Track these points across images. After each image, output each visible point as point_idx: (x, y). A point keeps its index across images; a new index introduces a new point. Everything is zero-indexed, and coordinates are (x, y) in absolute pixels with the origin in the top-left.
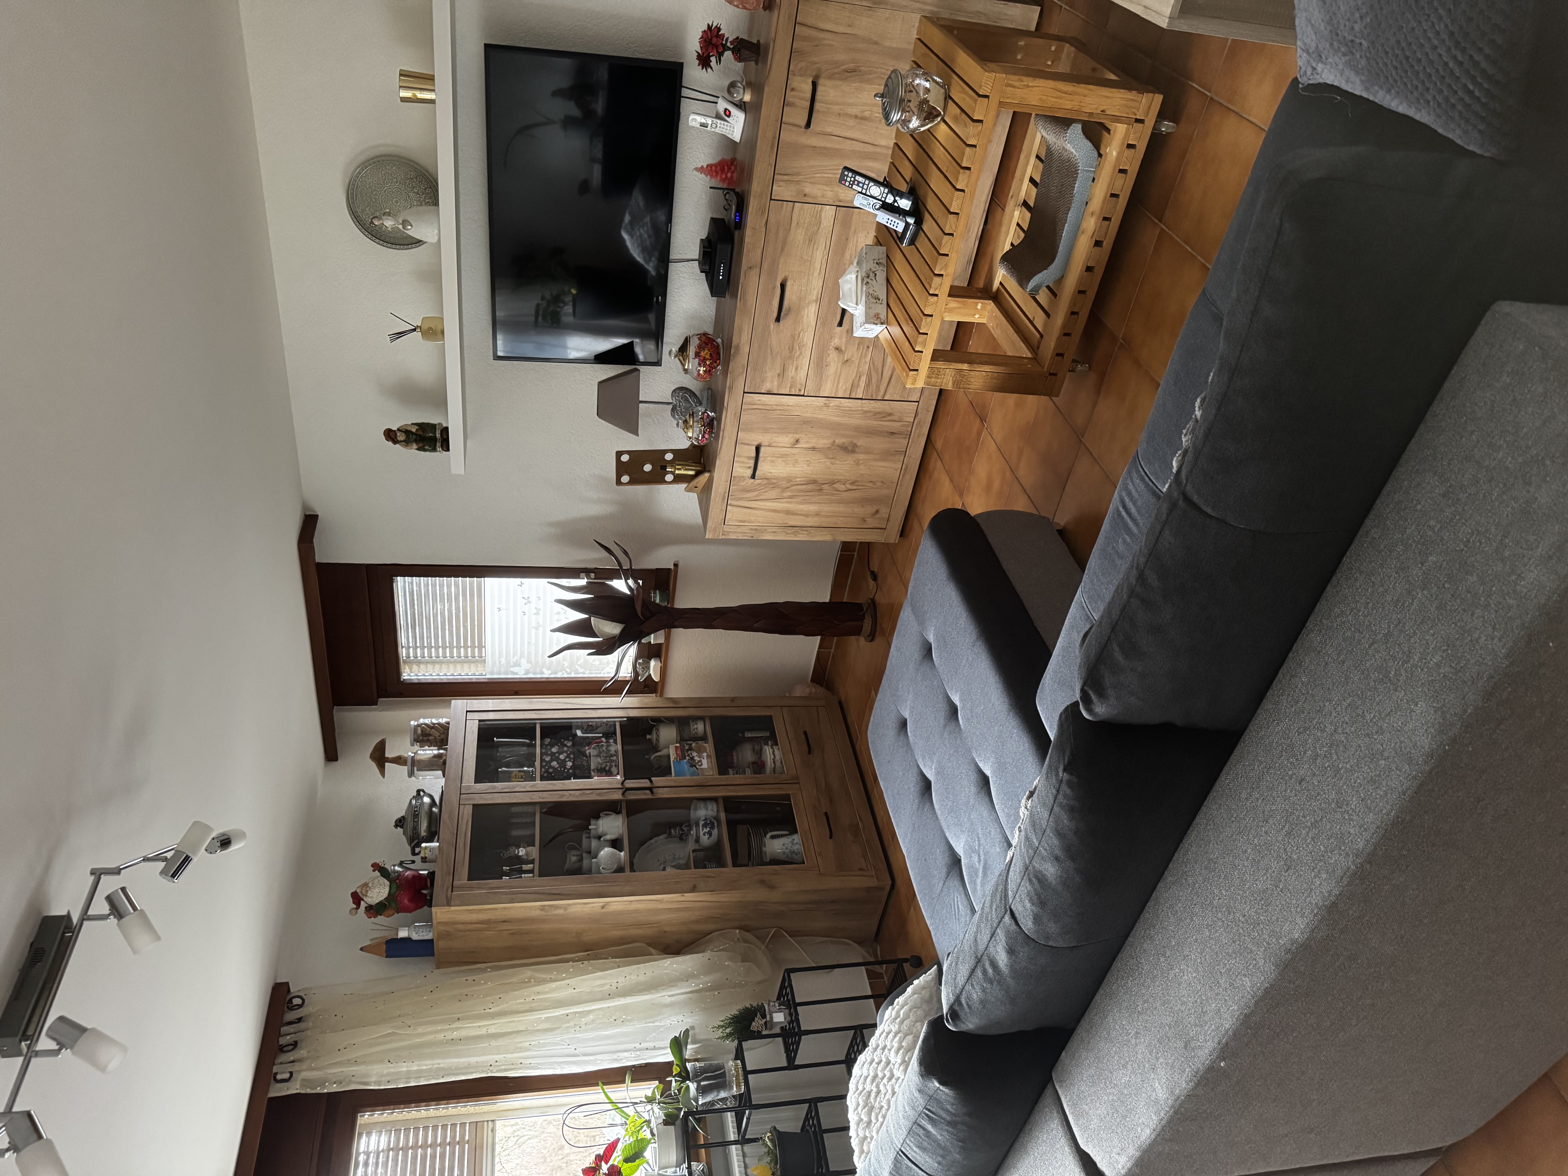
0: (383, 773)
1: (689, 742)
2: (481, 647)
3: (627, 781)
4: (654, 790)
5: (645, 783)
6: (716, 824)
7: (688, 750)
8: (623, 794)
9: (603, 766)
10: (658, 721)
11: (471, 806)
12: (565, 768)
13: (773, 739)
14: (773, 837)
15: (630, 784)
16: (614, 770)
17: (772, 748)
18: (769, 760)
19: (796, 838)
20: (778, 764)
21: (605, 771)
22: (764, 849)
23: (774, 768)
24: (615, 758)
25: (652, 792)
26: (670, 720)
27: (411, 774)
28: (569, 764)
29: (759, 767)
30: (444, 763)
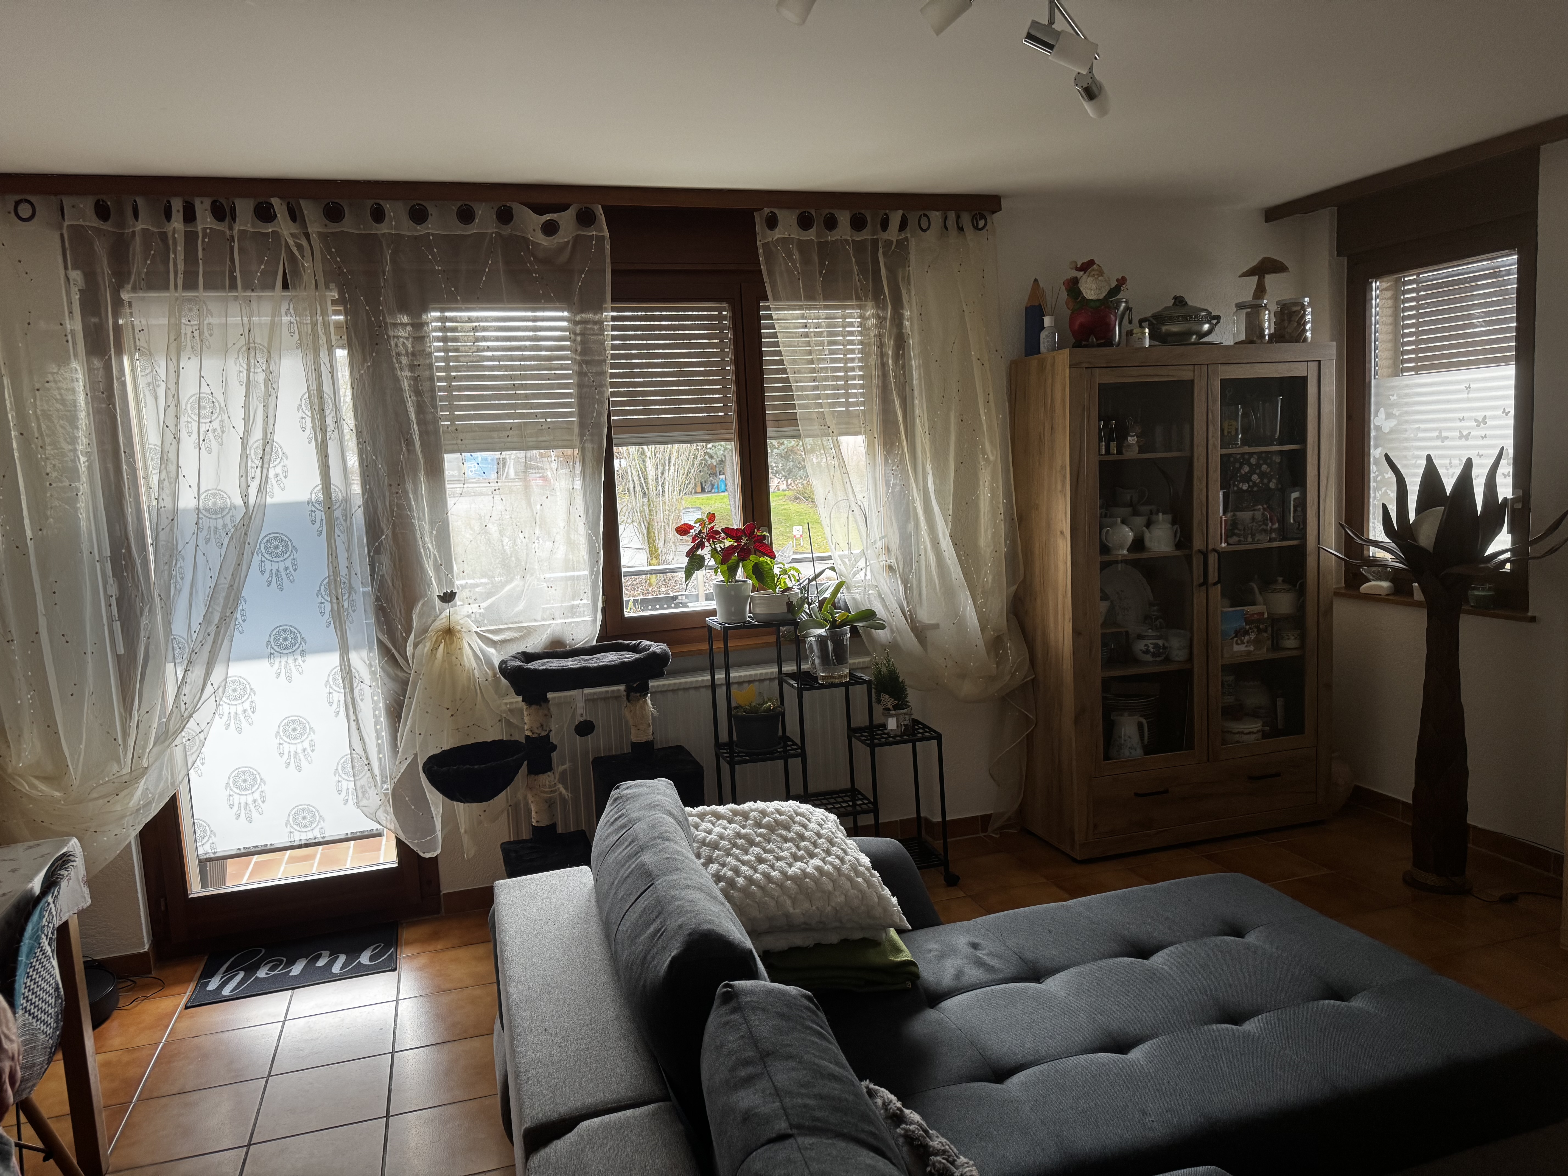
0: (1244, 275)
1: (1270, 629)
2: (1416, 370)
3: (1216, 555)
4: (1204, 588)
5: (1213, 576)
6: (1158, 659)
7: (1258, 627)
8: (1200, 551)
9: (1240, 526)
10: (1301, 592)
11: (1192, 378)
12: (1240, 482)
13: (1272, 732)
14: (1140, 726)
15: (1213, 559)
16: (1235, 539)
17: (1258, 731)
18: (1242, 727)
19: (1139, 752)
20: (1237, 737)
21: (1232, 528)
22: (1126, 714)
23: (1231, 732)
24: (1250, 539)
25: (1200, 585)
26: (1301, 607)
27: (1240, 306)
28: (1245, 487)
29: (1234, 712)
30: (1251, 342)
